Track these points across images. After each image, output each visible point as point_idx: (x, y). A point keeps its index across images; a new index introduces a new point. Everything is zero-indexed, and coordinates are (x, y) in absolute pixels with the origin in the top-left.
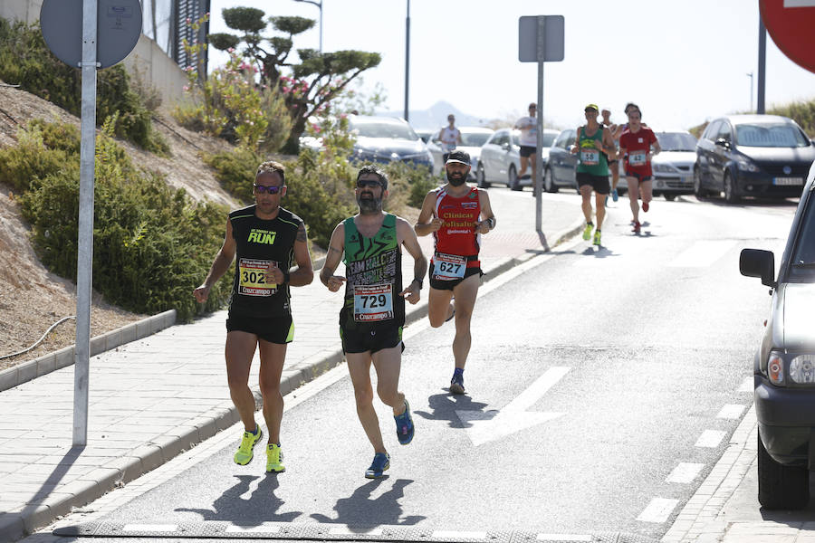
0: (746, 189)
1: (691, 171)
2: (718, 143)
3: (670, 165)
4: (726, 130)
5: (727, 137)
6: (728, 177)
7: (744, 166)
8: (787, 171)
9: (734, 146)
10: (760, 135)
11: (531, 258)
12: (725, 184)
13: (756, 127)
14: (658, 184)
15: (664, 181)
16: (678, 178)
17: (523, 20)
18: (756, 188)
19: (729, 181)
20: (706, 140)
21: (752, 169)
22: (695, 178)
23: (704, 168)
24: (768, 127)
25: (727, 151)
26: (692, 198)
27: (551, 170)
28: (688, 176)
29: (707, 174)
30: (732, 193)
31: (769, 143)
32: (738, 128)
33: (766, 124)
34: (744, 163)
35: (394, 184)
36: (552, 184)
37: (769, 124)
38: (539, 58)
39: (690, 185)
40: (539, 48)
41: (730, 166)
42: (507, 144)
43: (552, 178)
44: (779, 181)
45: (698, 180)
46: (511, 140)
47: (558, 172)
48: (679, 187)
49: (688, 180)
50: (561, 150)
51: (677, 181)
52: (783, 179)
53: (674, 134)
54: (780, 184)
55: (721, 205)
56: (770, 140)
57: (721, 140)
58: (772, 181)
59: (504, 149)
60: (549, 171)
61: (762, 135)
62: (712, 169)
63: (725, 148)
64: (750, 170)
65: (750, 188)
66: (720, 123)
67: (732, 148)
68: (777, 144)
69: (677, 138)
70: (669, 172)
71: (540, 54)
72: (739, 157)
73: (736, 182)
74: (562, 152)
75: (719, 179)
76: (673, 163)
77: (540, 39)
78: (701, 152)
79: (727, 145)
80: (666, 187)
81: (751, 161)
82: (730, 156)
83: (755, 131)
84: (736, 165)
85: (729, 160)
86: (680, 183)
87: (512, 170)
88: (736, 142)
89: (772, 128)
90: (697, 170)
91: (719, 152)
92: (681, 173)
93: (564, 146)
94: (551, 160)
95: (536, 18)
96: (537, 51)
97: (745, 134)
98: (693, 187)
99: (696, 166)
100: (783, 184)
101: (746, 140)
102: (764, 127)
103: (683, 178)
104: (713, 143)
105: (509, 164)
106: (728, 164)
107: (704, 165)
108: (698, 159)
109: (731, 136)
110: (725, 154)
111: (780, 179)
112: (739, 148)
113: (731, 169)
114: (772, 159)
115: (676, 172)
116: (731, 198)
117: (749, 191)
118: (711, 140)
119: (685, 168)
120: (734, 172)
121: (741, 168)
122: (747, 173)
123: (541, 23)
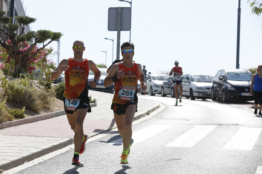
0: (230, 97)
1: (211, 90)
2: (220, 79)
3: (203, 87)
4: (223, 74)
5: (224, 77)
6: (224, 92)
7: (229, 87)
8: (247, 90)
9: (226, 80)
10: (236, 76)
11: (94, 136)
12: (223, 95)
13: (235, 73)
14: (198, 94)
15: (201, 93)
16: (206, 92)
17: (110, 9)
18: (235, 97)
19: (224, 94)
20: (216, 78)
21: (233, 89)
22: (212, 92)
23: (215, 89)
24: (239, 73)
25: (223, 82)
26: (210, 100)
27: (164, 88)
28: (209, 91)
29: (216, 91)
30: (225, 98)
31: (239, 80)
32: (228, 73)
33: (239, 72)
34: (230, 87)
35: (48, 92)
36: (164, 93)
37: (240, 72)
38: (118, 29)
39: (210, 95)
41: (224, 88)
42: (150, 79)
43: (163, 92)
44: (243, 94)
45: (213, 93)
46: (151, 78)
47: (165, 89)
48: (206, 95)
49: (210, 93)
50: (166, 81)
51: (206, 93)
52: (245, 93)
53: (205, 76)
54: (244, 95)
55: (221, 103)
56: (240, 78)
57: (221, 78)
58: (241, 94)
59: (149, 81)
60: (163, 89)
61: (237, 76)
62: (218, 89)
63: (223, 81)
64: (232, 89)
65: (232, 97)
66: (221, 71)
67: (225, 81)
68: (243, 80)
69: (207, 78)
70: (202, 90)
71: (118, 27)
72: (228, 84)
73: (227, 94)
74: (167, 82)
75: (220, 93)
76: (204, 87)
77: (119, 19)
78: (215, 83)
79: (223, 80)
80: (201, 95)
81: (233, 86)
82: (225, 84)
83: (234, 74)
84: (227, 87)
85: (224, 85)
86: (206, 94)
87: (151, 88)
88: (227, 79)
89: (241, 74)
90: (213, 89)
91: (221, 83)
92: (207, 90)
93: (168, 80)
94: (163, 85)
95: (117, 8)
96: (117, 25)
97: (230, 75)
98: (211, 96)
99: (212, 88)
100: (245, 95)
101: (231, 78)
102: (238, 73)
103: (208, 92)
104: (218, 79)
105: (150, 86)
106: (224, 87)
107: (215, 87)
108: (213, 85)
109: (225, 76)
110: (223, 83)
111: (244, 93)
112: (228, 81)
113: (225, 89)
114: (241, 85)
115: (205, 90)
116: (224, 100)
117: (232, 98)
118: (218, 78)
119: (208, 88)
120: (226, 90)
121: (229, 89)
122: (231, 91)
123: (119, 11)
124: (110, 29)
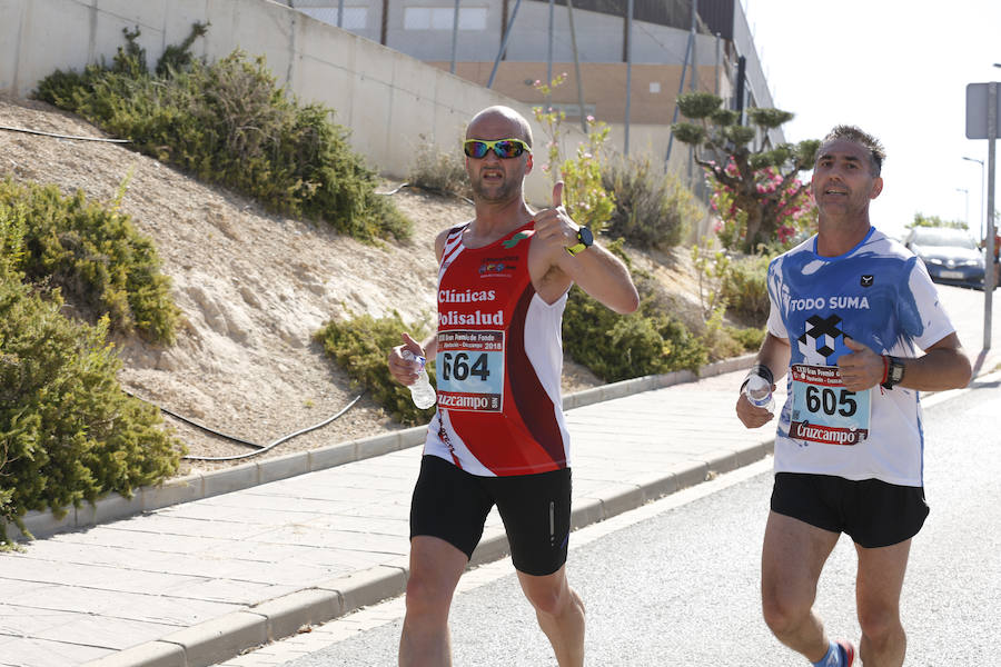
17: (971, 88)
38: (990, 135)
40: (990, 122)
71: (990, 129)
77: (992, 111)
95: (987, 85)
96: (987, 126)
123: (992, 91)
124: (970, 135)
